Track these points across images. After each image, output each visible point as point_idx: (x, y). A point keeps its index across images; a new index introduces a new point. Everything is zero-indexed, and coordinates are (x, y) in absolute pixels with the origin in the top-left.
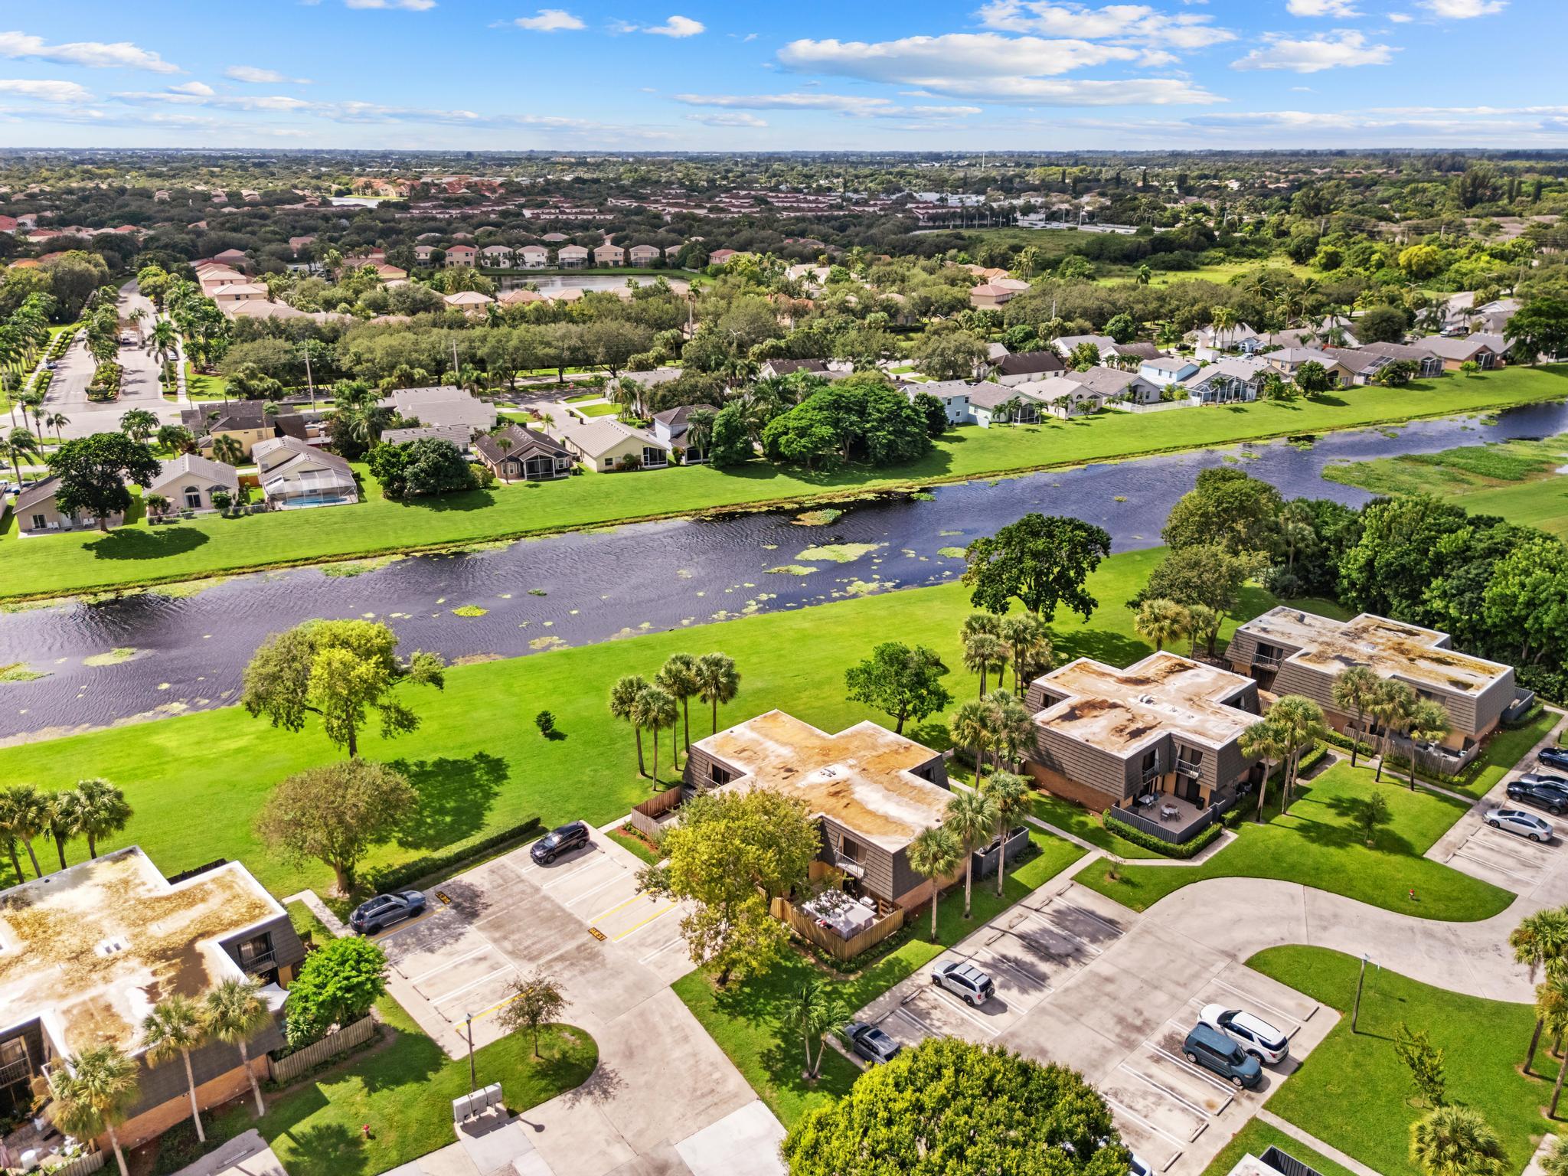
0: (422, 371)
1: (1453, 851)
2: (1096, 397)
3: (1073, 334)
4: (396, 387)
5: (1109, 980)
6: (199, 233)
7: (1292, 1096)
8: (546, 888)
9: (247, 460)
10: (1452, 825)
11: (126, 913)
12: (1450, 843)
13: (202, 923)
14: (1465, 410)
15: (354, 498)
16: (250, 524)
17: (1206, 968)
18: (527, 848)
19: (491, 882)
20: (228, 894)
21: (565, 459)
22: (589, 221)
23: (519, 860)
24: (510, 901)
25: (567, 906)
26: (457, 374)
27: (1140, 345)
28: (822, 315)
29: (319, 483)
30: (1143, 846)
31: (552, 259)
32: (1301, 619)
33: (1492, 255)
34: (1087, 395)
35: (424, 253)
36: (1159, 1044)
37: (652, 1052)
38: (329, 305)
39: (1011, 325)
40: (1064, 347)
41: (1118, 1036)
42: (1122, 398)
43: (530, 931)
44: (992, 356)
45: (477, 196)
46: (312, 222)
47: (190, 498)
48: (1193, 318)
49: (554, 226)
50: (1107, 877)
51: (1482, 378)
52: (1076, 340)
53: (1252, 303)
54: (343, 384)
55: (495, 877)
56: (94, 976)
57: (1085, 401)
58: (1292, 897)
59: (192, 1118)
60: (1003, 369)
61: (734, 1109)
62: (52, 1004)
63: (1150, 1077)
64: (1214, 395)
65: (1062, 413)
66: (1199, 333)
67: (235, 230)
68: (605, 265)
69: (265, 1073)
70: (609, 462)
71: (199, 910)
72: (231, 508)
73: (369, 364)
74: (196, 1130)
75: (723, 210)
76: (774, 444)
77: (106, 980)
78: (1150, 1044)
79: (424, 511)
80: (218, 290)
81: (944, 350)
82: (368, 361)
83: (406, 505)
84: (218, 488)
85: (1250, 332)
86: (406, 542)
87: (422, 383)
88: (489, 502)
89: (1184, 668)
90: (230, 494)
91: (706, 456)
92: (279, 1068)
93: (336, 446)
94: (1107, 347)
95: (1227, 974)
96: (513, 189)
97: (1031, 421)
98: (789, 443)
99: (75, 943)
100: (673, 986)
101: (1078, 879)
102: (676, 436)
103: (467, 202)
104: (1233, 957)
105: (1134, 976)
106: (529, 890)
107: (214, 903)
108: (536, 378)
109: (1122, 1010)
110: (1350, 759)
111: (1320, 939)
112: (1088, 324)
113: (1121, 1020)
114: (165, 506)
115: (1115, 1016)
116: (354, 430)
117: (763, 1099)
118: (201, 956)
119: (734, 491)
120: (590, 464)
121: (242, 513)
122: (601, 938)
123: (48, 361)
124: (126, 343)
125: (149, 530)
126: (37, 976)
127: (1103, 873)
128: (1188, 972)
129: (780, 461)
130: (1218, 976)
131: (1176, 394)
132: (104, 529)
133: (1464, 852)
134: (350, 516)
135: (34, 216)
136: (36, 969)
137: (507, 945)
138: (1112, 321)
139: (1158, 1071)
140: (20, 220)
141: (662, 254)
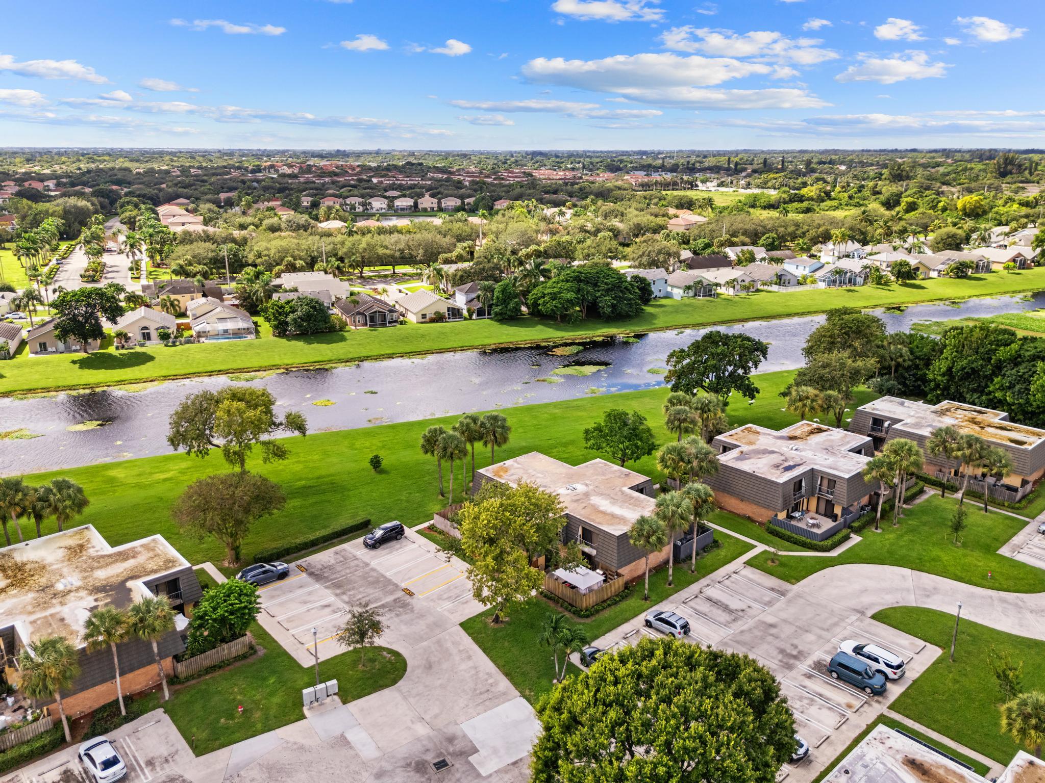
0: (301, 262)
1: (1018, 548)
2: (754, 281)
3: (737, 245)
4: (283, 272)
5: (772, 626)
6: (160, 190)
7: (909, 701)
8: (373, 564)
9: (184, 315)
10: (1015, 534)
11: (79, 564)
12: (1015, 545)
13: (132, 570)
14: (1008, 292)
15: (253, 336)
16: (183, 350)
17: (843, 620)
18: (361, 539)
19: (336, 559)
20: (151, 554)
21: (395, 314)
22: (415, 185)
23: (355, 547)
24: (348, 571)
25: (388, 574)
26: (325, 264)
27: (782, 252)
28: (568, 234)
29: (230, 325)
30: (795, 543)
31: (390, 207)
32: (902, 404)
33: (1020, 204)
34: (748, 280)
35: (306, 201)
36: (810, 666)
37: (445, 666)
38: (243, 227)
39: (695, 240)
40: (732, 253)
41: (781, 661)
42: (771, 283)
43: (361, 589)
44: (682, 258)
45: (343, 171)
46: (235, 184)
47: (144, 334)
48: (819, 237)
49: (392, 187)
50: (769, 563)
51: (1018, 274)
52: (738, 249)
53: (858, 226)
54: (250, 269)
55: (338, 556)
56: (54, 601)
57: (746, 283)
58: (903, 577)
59: (117, 700)
60: (690, 265)
61: (503, 703)
62: (24, 617)
63: (805, 687)
64: (834, 281)
65: (731, 291)
66: (823, 246)
67: (184, 188)
68: (425, 210)
69: (172, 672)
70: (424, 316)
71: (131, 563)
72: (171, 340)
73: (267, 258)
74: (120, 708)
75: (503, 179)
76: (535, 304)
77: (62, 604)
78: (804, 666)
79: (299, 344)
80: (171, 220)
81: (650, 252)
82: (266, 256)
83: (289, 340)
84: (163, 328)
85: (857, 245)
86: (287, 361)
87: (301, 269)
88: (343, 339)
89: (820, 431)
90: (170, 331)
91: (489, 314)
92: (181, 668)
93: (242, 305)
94: (760, 252)
95: (858, 623)
96: (365, 169)
97: (710, 295)
98: (545, 304)
99: (43, 581)
100: (462, 625)
101: (749, 563)
102: (469, 302)
103: (336, 174)
104: (863, 613)
105: (790, 623)
106: (361, 565)
107: (141, 559)
108: (377, 271)
109: (782, 645)
110: (941, 493)
111: (925, 603)
112: (747, 240)
113: (782, 651)
114: (127, 338)
115: (778, 648)
116: (254, 294)
117: (524, 696)
118: (130, 590)
119: (508, 335)
120: (412, 318)
121: (178, 343)
122: (411, 594)
123: (57, 260)
124: (109, 251)
125: (116, 353)
126: (14, 600)
127: (767, 559)
128: (830, 622)
129: (540, 316)
130: (851, 624)
131: (808, 281)
132: (86, 351)
133: (1025, 550)
134: (250, 345)
135: (55, 181)
136: (15, 596)
137: (345, 598)
138: (764, 238)
139: (811, 684)
140: (46, 184)
141: (463, 203)
